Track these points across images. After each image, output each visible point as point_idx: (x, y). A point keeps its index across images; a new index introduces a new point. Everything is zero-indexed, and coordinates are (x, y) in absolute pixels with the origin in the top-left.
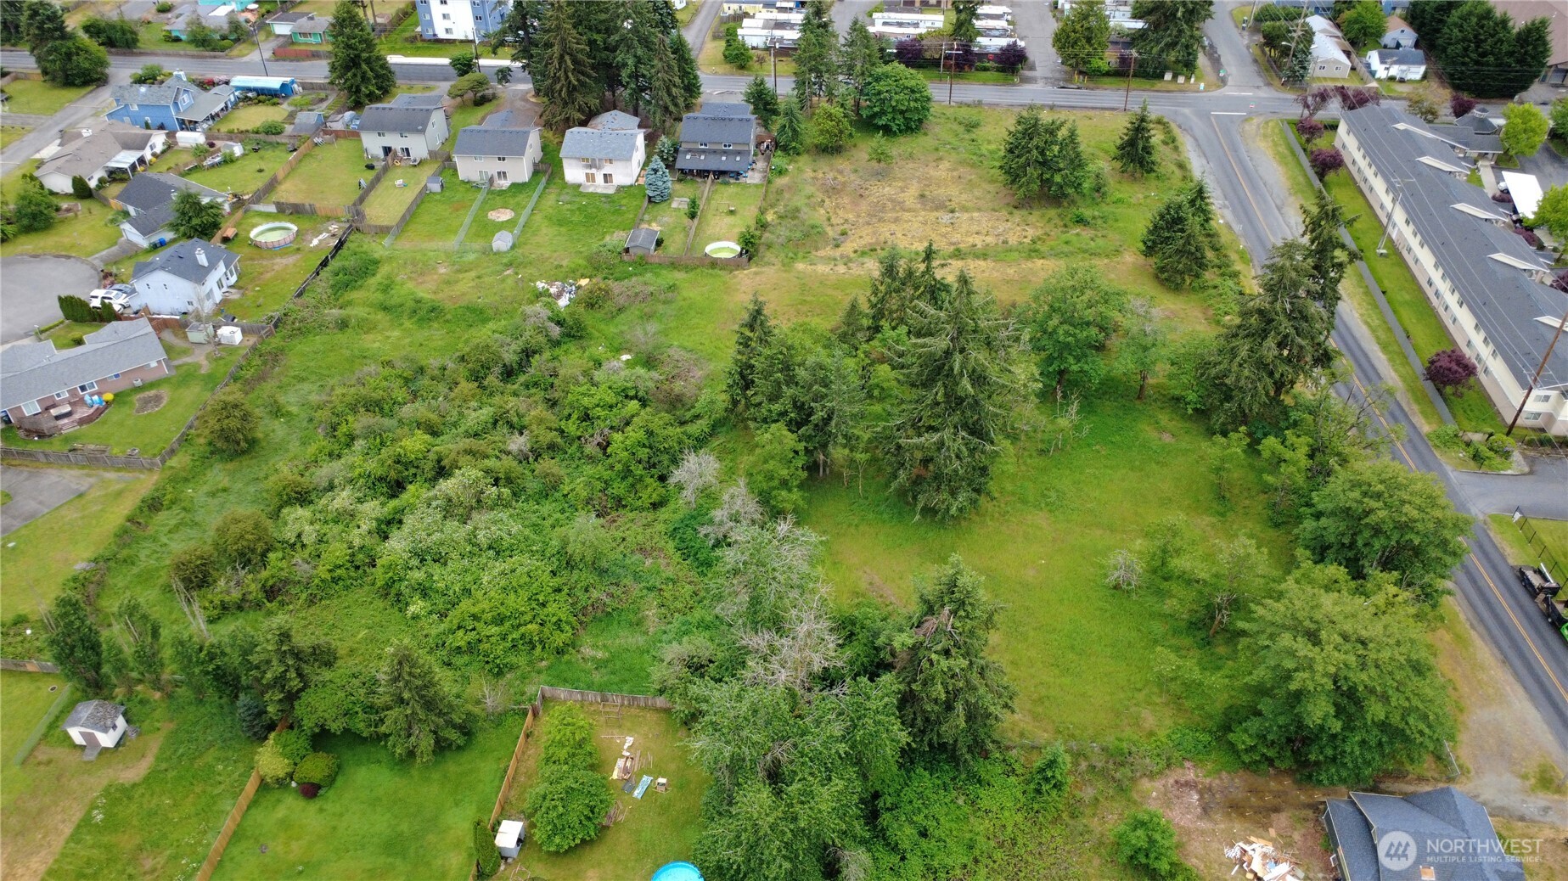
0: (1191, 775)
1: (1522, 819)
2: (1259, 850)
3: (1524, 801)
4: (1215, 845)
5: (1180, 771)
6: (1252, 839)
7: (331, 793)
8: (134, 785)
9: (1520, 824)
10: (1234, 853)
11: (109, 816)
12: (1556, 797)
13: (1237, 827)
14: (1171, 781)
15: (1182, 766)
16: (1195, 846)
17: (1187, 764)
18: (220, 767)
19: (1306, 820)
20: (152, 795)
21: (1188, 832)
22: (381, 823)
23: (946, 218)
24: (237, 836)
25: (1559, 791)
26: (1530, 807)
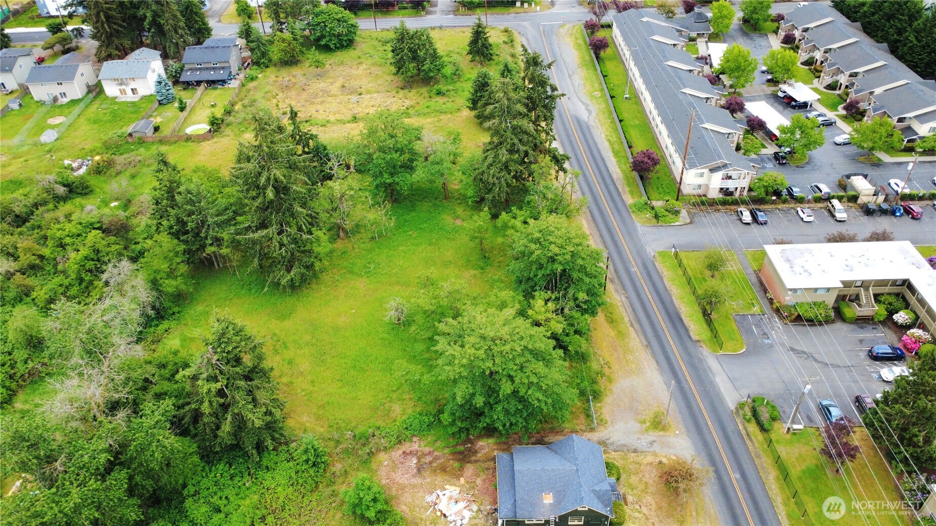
0: (415, 447)
1: (635, 451)
2: (448, 495)
3: (639, 439)
4: (420, 494)
5: (408, 444)
6: (447, 487)
9: (633, 455)
10: (430, 498)
12: (661, 433)
13: (439, 479)
14: (400, 452)
15: (410, 441)
16: (407, 498)
17: (415, 439)
19: (487, 469)
21: (403, 488)
23: (354, 98)
25: (664, 429)
26: (642, 442)
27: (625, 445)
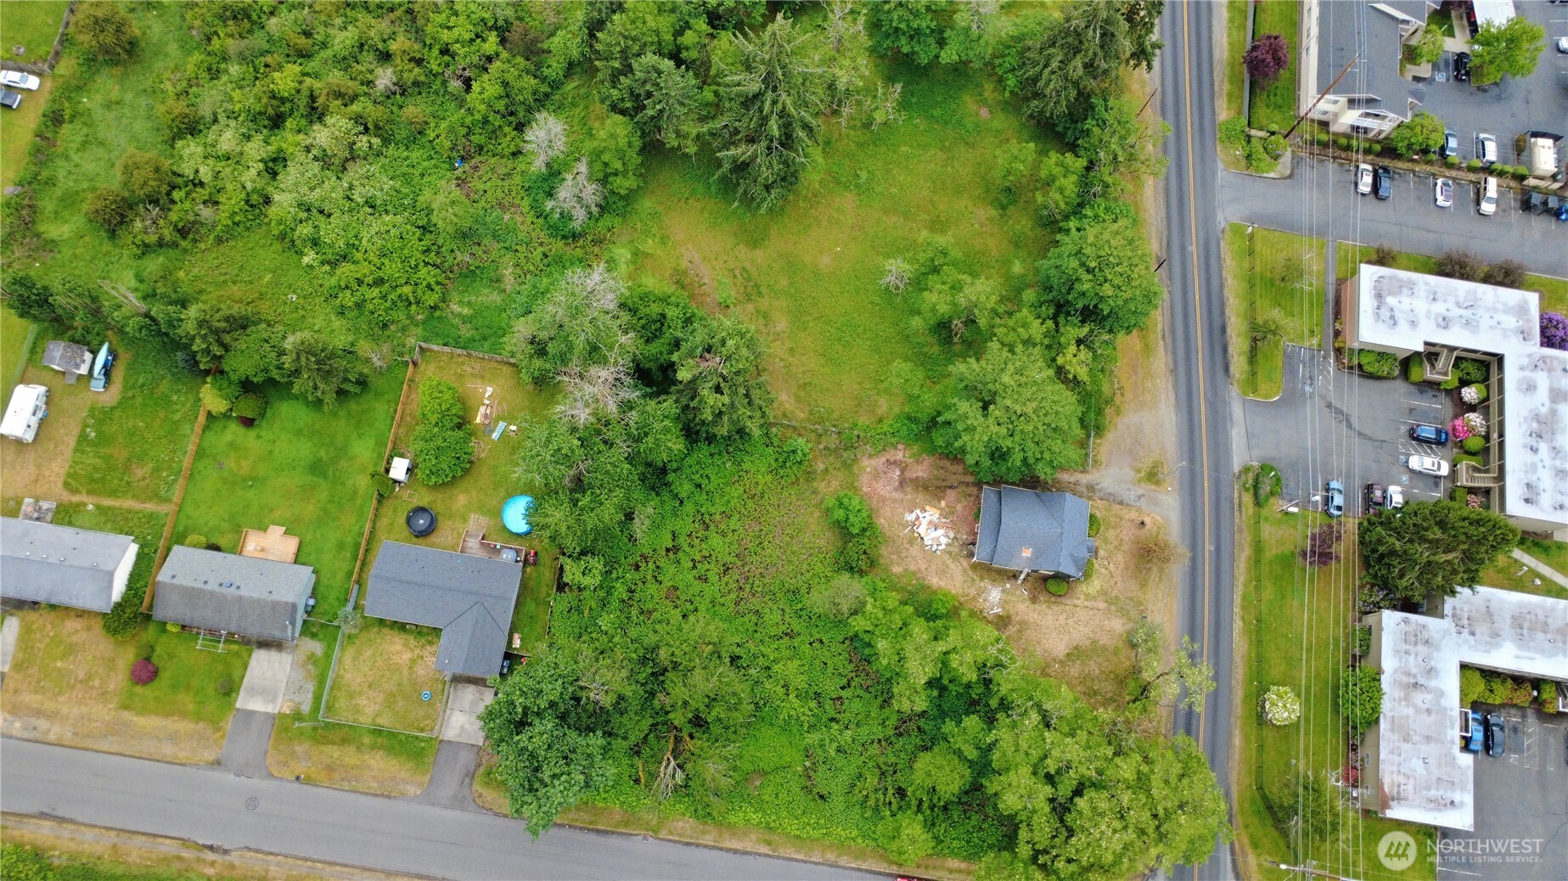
0: (900, 456)
1: (1121, 503)
2: (928, 518)
3: (1129, 490)
4: (900, 510)
5: (893, 452)
6: (927, 508)
7: (264, 423)
8: (113, 409)
9: (1118, 507)
10: (910, 517)
11: (100, 434)
12: (1153, 487)
13: (920, 498)
14: (884, 459)
15: (896, 448)
16: (886, 511)
17: (900, 446)
18: (175, 398)
19: (970, 496)
20: (128, 418)
21: (884, 500)
22: (304, 450)
24: (200, 454)
25: (1158, 483)
26: (1130, 495)
27: (1111, 494)
